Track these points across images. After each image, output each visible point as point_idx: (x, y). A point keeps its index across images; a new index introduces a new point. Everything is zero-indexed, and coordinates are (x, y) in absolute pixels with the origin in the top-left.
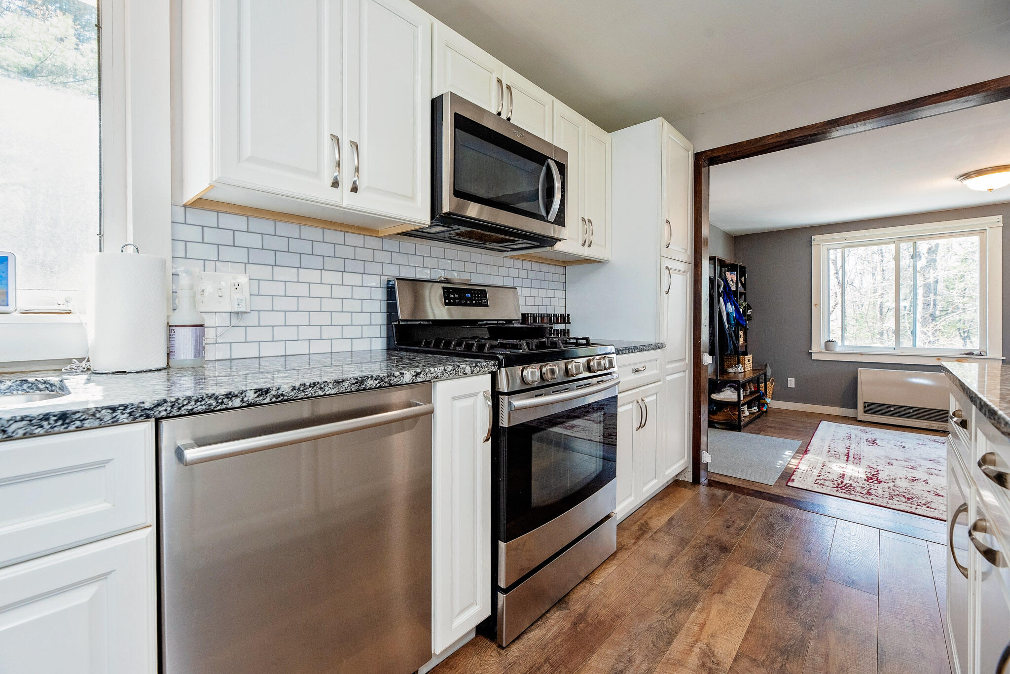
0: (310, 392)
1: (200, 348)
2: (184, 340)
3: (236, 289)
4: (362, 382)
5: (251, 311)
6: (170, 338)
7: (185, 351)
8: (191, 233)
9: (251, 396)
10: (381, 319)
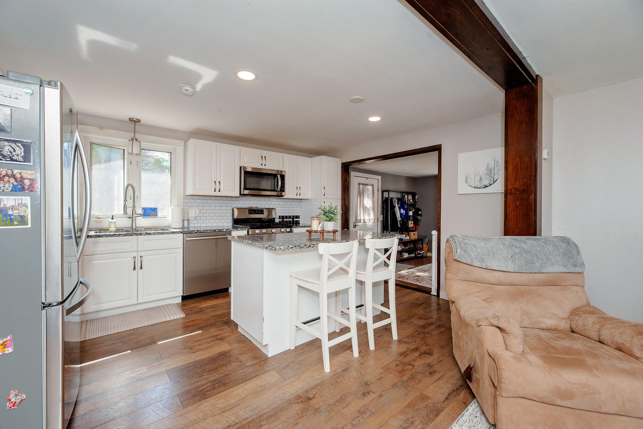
0: (205, 231)
1: (188, 224)
2: (186, 222)
3: (196, 212)
4: (215, 230)
5: (199, 216)
6: (183, 222)
7: (186, 225)
8: (187, 201)
9: (196, 231)
10: (231, 218)
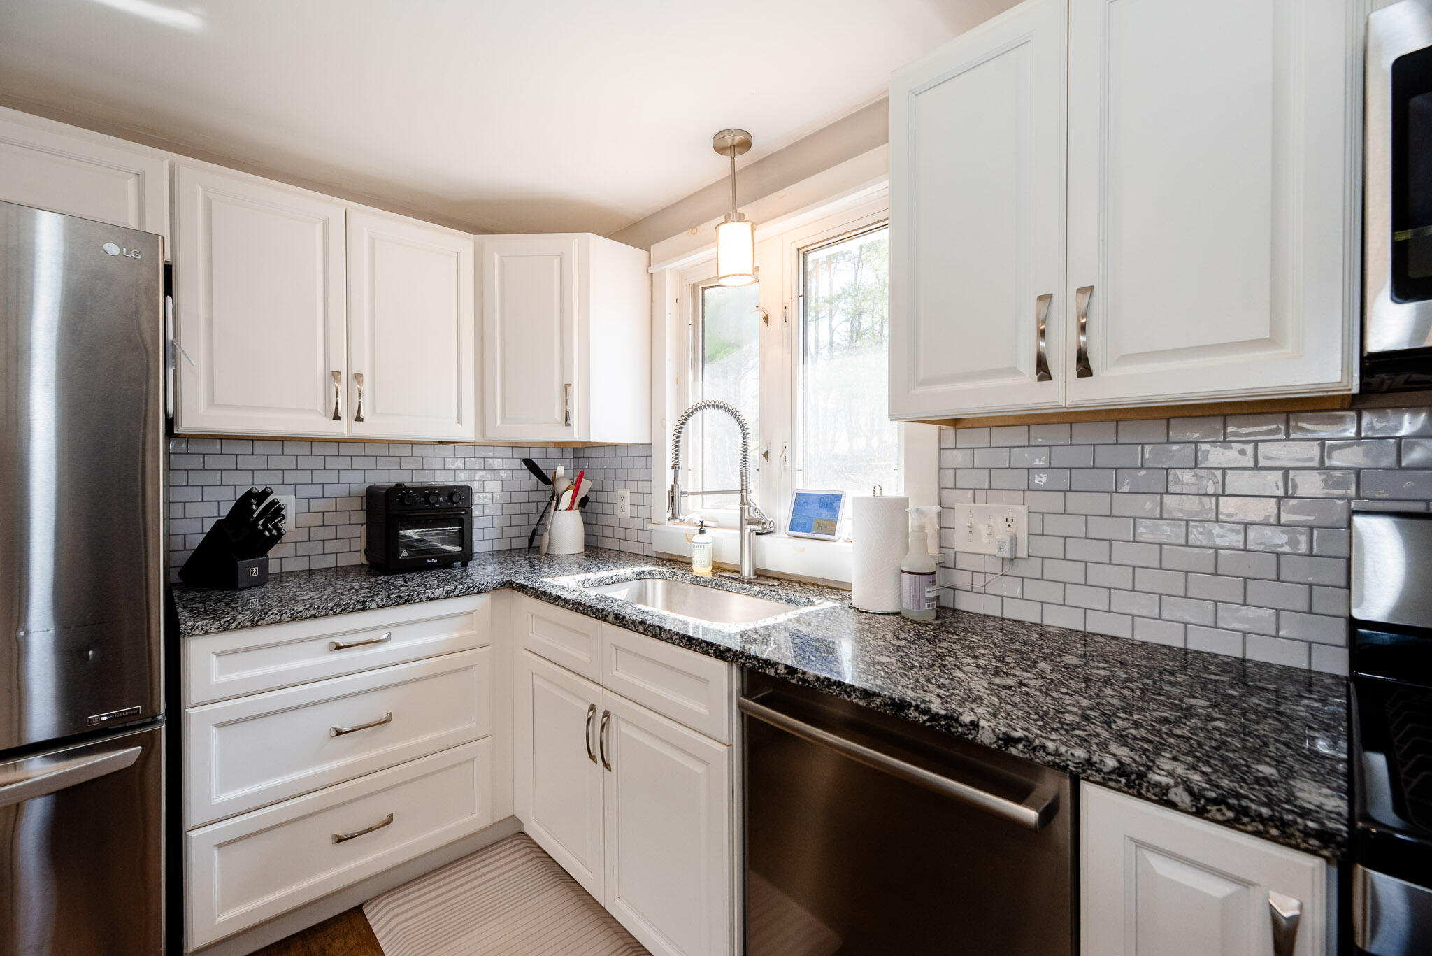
3: (1009, 525)
5: (1029, 556)
